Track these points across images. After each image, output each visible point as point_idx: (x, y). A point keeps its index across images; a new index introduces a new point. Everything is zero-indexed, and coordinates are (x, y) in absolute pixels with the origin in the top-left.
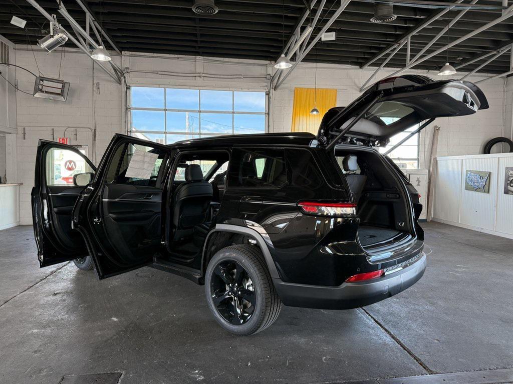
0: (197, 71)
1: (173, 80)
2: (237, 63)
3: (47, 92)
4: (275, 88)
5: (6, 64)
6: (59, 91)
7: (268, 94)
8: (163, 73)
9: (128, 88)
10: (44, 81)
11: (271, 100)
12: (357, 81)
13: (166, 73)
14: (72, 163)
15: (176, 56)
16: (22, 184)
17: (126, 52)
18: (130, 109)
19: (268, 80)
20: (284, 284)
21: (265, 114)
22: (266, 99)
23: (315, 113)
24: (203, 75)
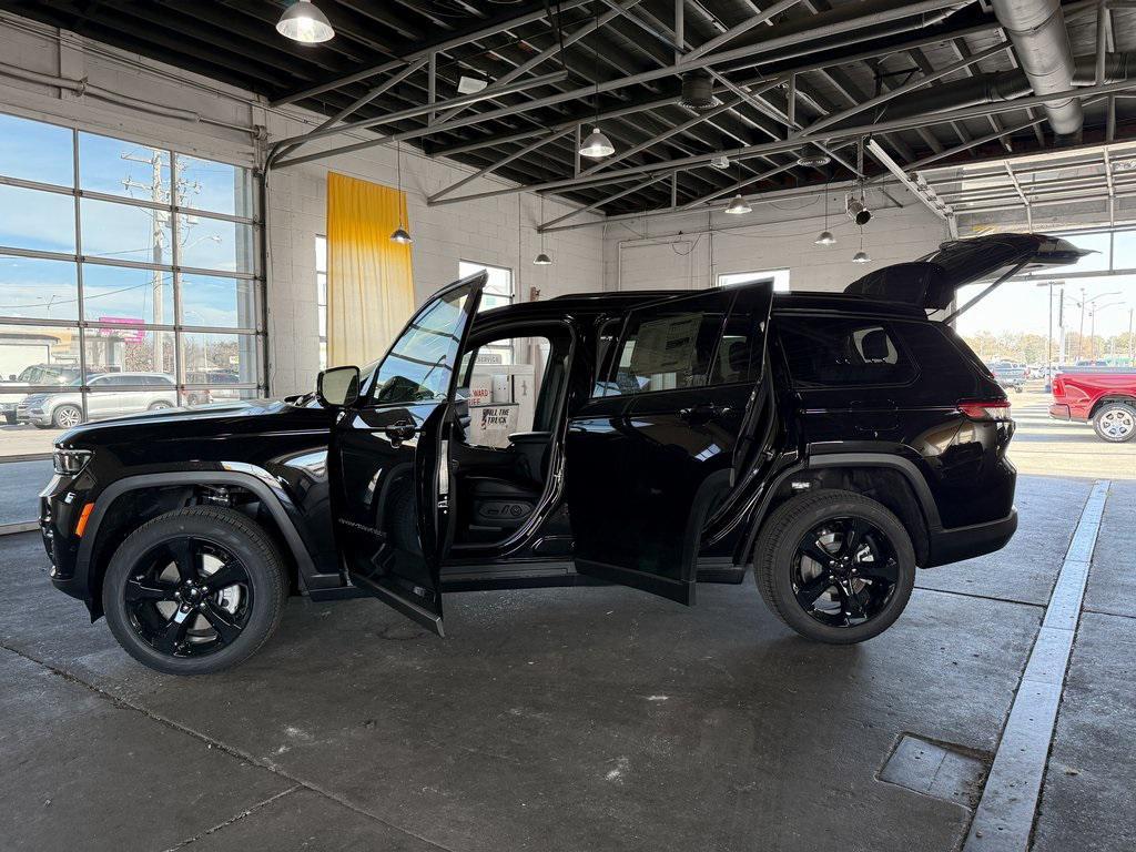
0: (65, 73)
4: (272, 164)
19: (255, 141)
20: (946, 531)
21: (254, 223)
22: (252, 185)
23: (400, 239)
24: (90, 90)
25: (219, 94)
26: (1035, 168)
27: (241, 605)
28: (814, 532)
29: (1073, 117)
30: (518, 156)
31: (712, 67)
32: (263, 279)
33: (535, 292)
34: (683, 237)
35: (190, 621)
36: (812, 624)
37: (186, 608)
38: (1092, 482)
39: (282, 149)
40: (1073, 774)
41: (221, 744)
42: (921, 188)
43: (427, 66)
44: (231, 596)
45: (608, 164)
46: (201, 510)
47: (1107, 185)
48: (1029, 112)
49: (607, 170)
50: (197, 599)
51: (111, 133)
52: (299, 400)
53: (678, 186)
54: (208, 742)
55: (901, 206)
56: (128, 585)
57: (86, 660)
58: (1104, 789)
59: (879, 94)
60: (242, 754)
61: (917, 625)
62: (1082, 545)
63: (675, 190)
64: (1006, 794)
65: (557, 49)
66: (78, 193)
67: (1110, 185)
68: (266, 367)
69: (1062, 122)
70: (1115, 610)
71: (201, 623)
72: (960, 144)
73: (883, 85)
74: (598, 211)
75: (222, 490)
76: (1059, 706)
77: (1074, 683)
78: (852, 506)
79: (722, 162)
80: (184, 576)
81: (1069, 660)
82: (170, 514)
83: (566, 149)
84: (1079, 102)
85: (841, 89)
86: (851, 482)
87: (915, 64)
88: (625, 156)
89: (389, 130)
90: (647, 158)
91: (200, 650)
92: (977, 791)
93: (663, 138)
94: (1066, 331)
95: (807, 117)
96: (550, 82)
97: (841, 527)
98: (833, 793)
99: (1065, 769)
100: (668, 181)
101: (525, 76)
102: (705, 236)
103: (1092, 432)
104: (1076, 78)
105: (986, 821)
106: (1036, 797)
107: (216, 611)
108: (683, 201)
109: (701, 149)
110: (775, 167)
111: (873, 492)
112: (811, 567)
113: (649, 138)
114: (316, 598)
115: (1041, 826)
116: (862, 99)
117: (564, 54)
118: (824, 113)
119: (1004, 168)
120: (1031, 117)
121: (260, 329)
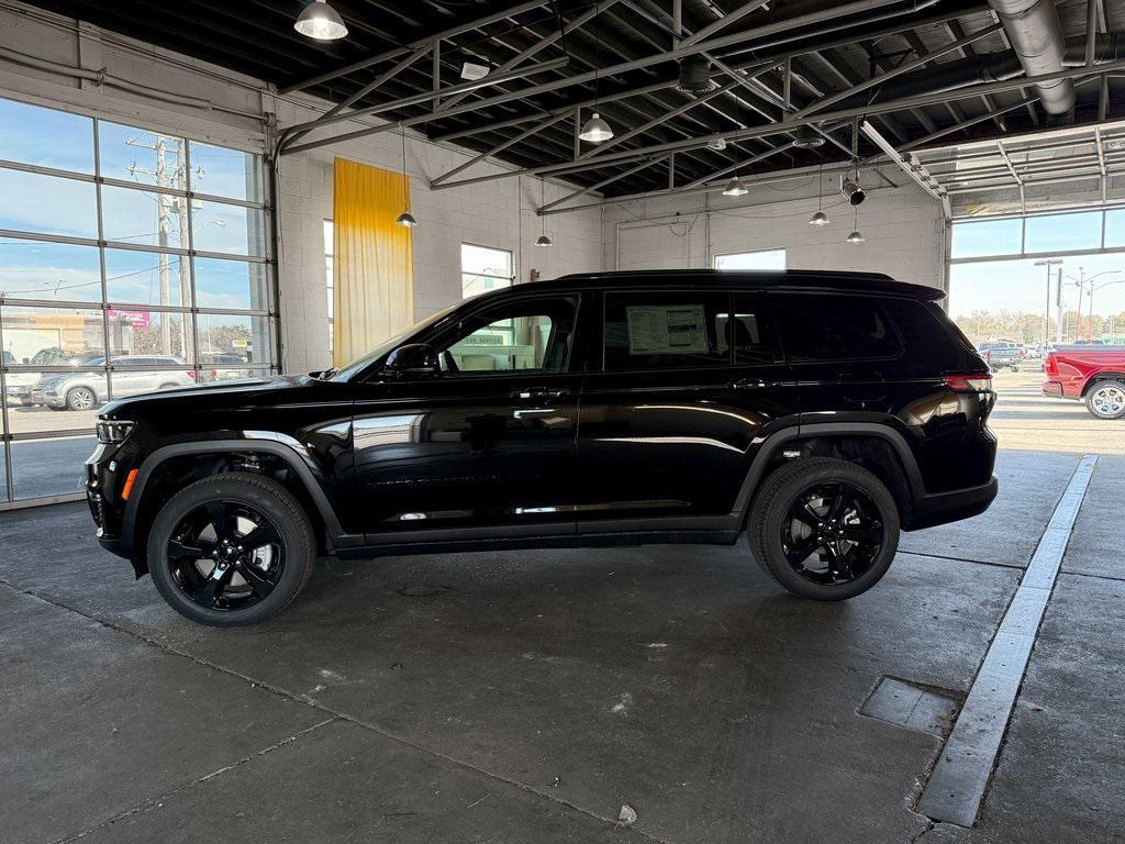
0: (84, 64)
4: (281, 151)
19: (265, 128)
20: (928, 496)
21: (265, 208)
22: (262, 170)
23: (406, 223)
24: (109, 80)
25: (231, 82)
26: (1029, 147)
27: (273, 563)
28: (804, 496)
29: (1065, 96)
30: (518, 139)
31: (710, 52)
32: (274, 262)
33: (534, 274)
34: (681, 218)
35: (227, 577)
36: (801, 582)
37: (223, 565)
38: (1081, 457)
39: (291, 135)
40: (1039, 710)
41: (262, 683)
42: (915, 168)
43: (431, 53)
44: (264, 555)
45: (607, 147)
46: (234, 476)
47: (1098, 164)
48: (1023, 92)
49: (607, 152)
50: (232, 558)
51: (130, 121)
52: (322, 375)
53: (676, 168)
54: (251, 682)
55: (896, 186)
56: (170, 544)
57: (132, 614)
58: (1066, 722)
59: (873, 75)
60: (283, 692)
61: (901, 585)
62: (1065, 515)
63: (672, 171)
64: (975, 726)
65: (558, 35)
66: (99, 180)
67: (1102, 164)
68: (279, 347)
69: (1055, 102)
70: (1092, 571)
71: (237, 580)
72: (954, 123)
73: (878, 66)
74: (598, 193)
75: (254, 458)
76: (1031, 654)
77: (1047, 634)
78: (840, 472)
79: (719, 144)
80: (221, 537)
81: (1043, 615)
82: (207, 480)
83: (566, 133)
84: (1071, 82)
85: (835, 71)
86: (840, 451)
87: (908, 46)
88: (624, 138)
89: (395, 117)
90: (644, 141)
91: (236, 604)
92: (949, 725)
93: (661, 121)
94: (1064, 310)
95: (802, 99)
96: (552, 68)
97: (828, 491)
98: (818, 725)
99: (1031, 705)
100: (666, 163)
101: (527, 62)
102: (702, 217)
103: (1085, 410)
104: (1066, 59)
105: (955, 748)
106: (1002, 729)
107: (250, 569)
108: (680, 182)
109: (699, 132)
110: (770, 149)
111: (860, 460)
112: (800, 529)
113: (647, 121)
114: (343, 556)
115: (1006, 752)
116: (857, 82)
117: (564, 40)
118: (820, 94)
119: (996, 147)
120: (1025, 97)
121: (272, 310)
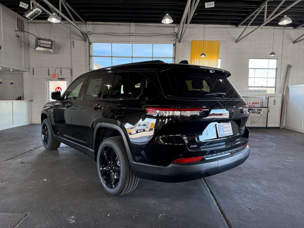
0: (131, 32)
1: (115, 38)
2: (155, 26)
3: (43, 47)
4: (179, 42)
5: (22, 31)
6: (50, 46)
7: (174, 45)
8: (110, 34)
9: (90, 44)
10: (41, 40)
11: (177, 49)
12: (234, 36)
13: (112, 34)
14: (60, 89)
15: (119, 23)
16: (32, 100)
17: (89, 22)
18: (91, 56)
19: (175, 36)
20: (135, 163)
21: (173, 58)
22: (173, 48)
23: (203, 56)
25: (166, 27)
